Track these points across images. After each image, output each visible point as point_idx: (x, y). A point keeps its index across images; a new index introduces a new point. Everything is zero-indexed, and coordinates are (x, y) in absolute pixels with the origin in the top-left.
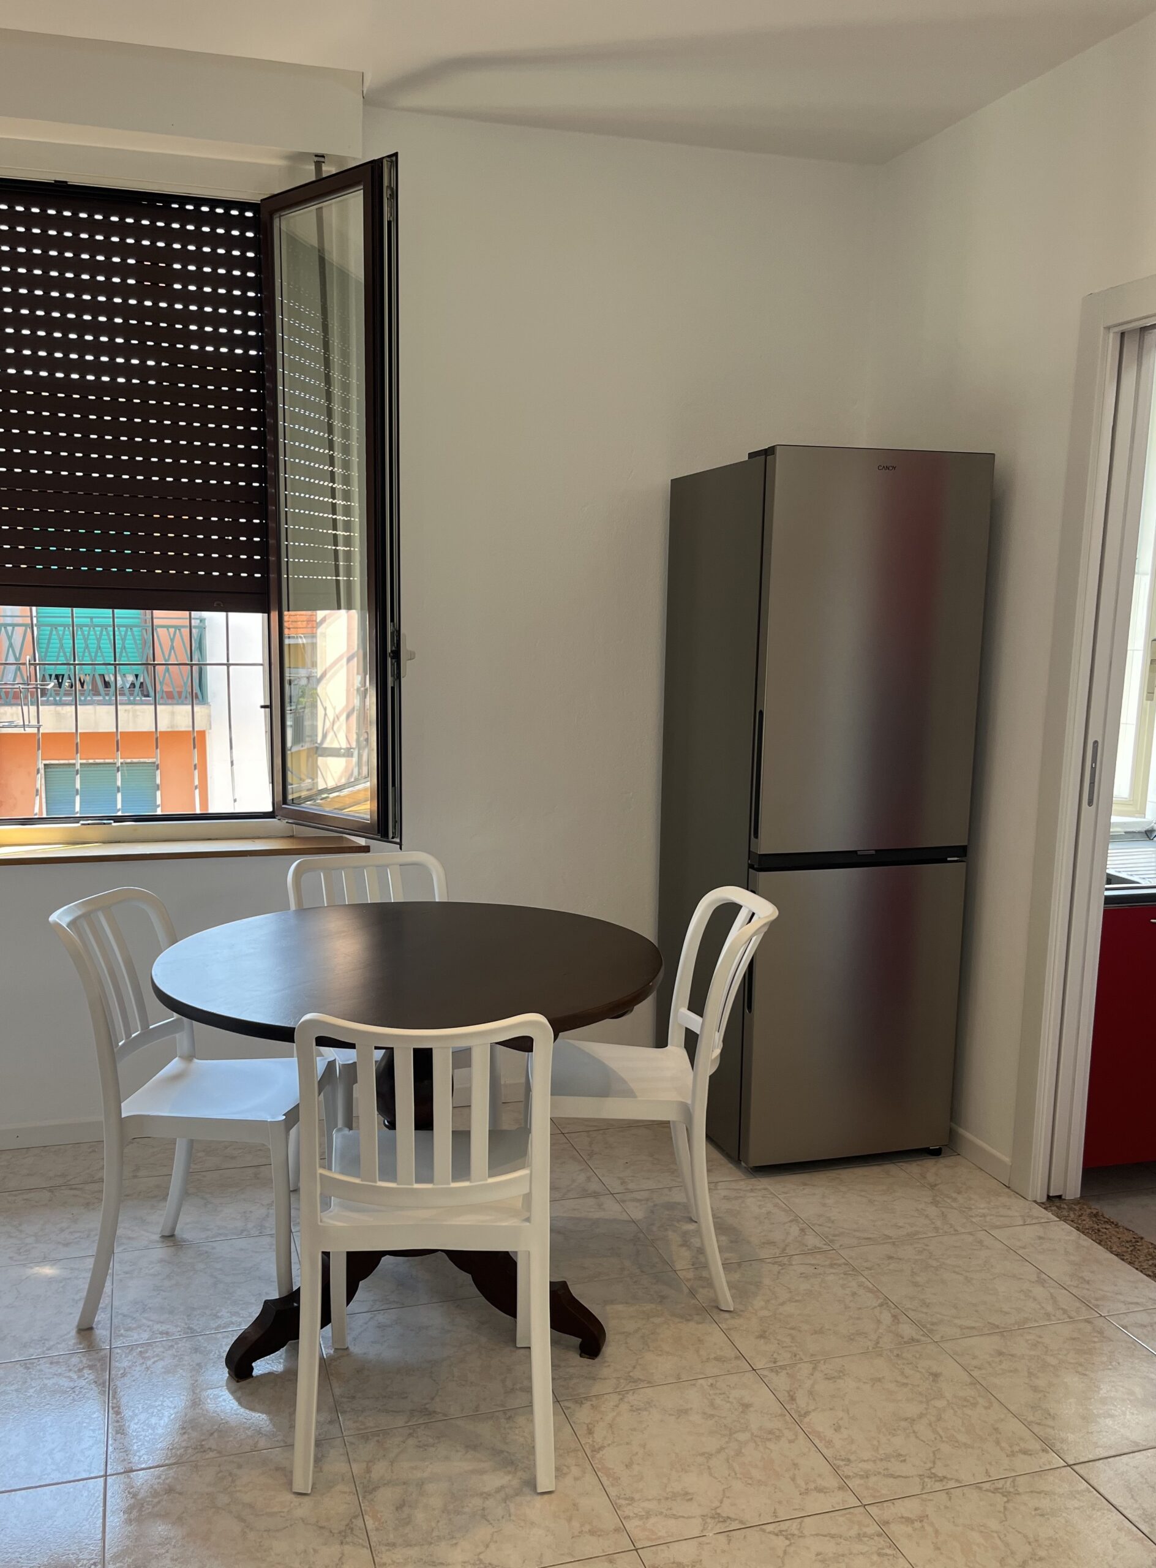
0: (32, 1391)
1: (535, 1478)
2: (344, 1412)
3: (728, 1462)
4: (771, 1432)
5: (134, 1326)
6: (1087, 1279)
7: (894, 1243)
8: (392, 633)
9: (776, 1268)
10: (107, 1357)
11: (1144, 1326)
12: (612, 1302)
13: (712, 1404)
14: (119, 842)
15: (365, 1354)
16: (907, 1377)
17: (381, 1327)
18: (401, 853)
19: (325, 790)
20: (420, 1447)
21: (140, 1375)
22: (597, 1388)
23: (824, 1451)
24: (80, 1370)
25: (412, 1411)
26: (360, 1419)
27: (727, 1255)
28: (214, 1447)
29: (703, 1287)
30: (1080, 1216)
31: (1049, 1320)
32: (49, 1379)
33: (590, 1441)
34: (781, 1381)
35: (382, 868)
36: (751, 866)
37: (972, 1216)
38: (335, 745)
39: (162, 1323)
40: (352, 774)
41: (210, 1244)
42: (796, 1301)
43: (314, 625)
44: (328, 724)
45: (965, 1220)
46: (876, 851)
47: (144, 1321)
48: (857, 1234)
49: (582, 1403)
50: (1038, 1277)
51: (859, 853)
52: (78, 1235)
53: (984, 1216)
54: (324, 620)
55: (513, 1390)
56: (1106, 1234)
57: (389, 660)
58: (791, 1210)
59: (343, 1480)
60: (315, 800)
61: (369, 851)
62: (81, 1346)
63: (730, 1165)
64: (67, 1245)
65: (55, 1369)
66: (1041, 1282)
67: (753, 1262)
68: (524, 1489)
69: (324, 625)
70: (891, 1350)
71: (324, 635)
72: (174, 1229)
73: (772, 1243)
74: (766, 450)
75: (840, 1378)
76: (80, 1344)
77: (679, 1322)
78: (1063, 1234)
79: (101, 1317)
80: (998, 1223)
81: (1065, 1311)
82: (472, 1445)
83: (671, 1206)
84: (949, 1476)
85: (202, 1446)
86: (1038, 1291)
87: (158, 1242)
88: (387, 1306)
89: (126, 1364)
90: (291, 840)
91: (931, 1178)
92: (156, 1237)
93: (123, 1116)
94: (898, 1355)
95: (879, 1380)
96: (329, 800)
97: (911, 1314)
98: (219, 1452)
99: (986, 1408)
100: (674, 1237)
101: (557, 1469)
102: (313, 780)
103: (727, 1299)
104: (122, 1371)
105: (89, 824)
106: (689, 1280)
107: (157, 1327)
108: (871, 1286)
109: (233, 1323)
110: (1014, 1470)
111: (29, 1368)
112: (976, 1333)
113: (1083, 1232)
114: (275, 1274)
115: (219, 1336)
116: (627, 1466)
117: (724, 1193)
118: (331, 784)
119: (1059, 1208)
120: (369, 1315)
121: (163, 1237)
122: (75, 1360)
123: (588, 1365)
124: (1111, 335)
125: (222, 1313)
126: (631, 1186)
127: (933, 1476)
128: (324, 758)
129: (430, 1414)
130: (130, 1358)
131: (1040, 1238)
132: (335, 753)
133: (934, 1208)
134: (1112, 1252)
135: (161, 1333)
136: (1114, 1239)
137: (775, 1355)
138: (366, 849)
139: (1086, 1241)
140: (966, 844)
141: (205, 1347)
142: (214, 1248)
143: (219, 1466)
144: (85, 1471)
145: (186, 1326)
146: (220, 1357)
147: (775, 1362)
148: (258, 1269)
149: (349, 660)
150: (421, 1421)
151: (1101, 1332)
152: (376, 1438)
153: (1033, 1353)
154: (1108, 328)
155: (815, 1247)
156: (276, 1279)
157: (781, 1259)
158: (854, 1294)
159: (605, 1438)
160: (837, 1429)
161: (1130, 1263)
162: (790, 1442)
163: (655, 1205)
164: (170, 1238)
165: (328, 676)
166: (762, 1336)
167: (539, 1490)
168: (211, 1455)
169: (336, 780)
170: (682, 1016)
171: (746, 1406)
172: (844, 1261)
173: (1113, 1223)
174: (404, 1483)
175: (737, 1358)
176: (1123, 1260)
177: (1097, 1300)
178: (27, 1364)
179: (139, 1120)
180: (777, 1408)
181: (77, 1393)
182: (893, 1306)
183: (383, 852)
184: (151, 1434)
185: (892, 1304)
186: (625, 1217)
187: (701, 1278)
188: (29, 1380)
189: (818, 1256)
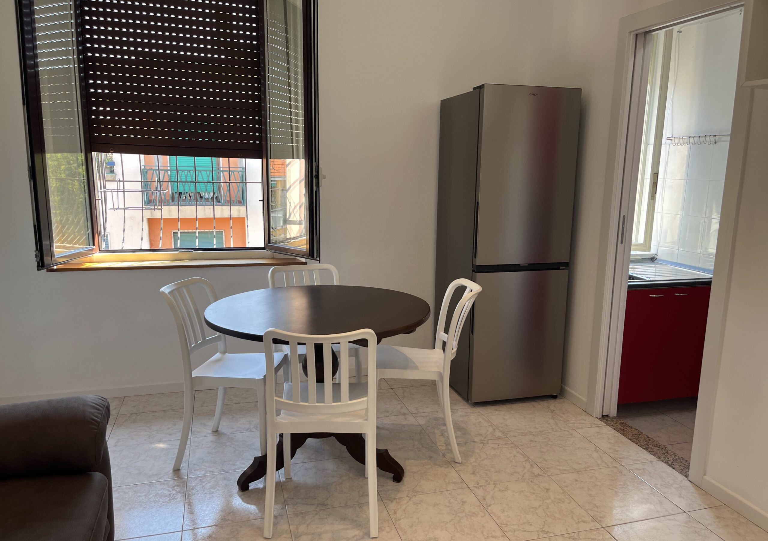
0: (152, 495)
1: (369, 532)
2: (288, 505)
3: (454, 525)
4: (474, 513)
5: (198, 468)
6: (617, 450)
7: (533, 435)
8: (315, 167)
9: (481, 445)
10: (185, 481)
11: (640, 470)
12: (408, 459)
13: (449, 502)
14: (196, 260)
15: (299, 480)
16: (535, 490)
17: (306, 469)
18: (320, 264)
19: (289, 239)
20: (320, 519)
21: (200, 489)
22: (399, 495)
23: (497, 521)
24: (174, 487)
25: (318, 505)
26: (295, 507)
27: (460, 440)
28: (230, 519)
29: (449, 453)
30: (616, 424)
31: (599, 467)
32: (160, 490)
33: (395, 517)
34: (480, 492)
35: (311, 271)
36: (473, 271)
37: (568, 424)
38: (295, 219)
39: (211, 467)
40: (302, 233)
41: (234, 434)
42: (489, 459)
43: (285, 166)
44: (291, 210)
45: (565, 425)
46: (529, 264)
47: (203, 467)
48: (518, 431)
49: (392, 501)
50: (595, 449)
51: (521, 265)
52: (175, 431)
53: (574, 423)
54: (289, 163)
55: (362, 496)
56: (626, 431)
57: (314, 179)
58: (489, 421)
59: (286, 532)
60: (284, 243)
61: (306, 264)
62: (174, 477)
63: (464, 402)
64: (170, 435)
65: (162, 486)
66: (596, 451)
67: (471, 443)
68: (365, 537)
69: (290, 166)
70: (529, 479)
71: (289, 170)
72: (218, 428)
73: (480, 435)
74: (480, 86)
75: (506, 491)
76: (174, 476)
77: (437, 468)
78: (608, 431)
79: (183, 465)
80: (580, 427)
81: (606, 463)
82: (343, 518)
83: (436, 419)
84: (550, 531)
85: (225, 518)
86: (595, 455)
87: (210, 433)
88: (309, 461)
89: (193, 484)
90: (272, 260)
91: (552, 407)
92: (210, 432)
93: (193, 376)
94: (532, 481)
95: (523, 491)
96: (290, 243)
97: (539, 464)
98: (233, 521)
99: (569, 503)
100: (437, 432)
101: (379, 528)
102: (285, 234)
103: (459, 458)
104: (192, 488)
105: (182, 252)
106: (443, 450)
107: (208, 469)
108: (522, 452)
109: (242, 468)
110: (579, 529)
111: (151, 486)
112: (566, 472)
113: (616, 430)
114: (260, 447)
115: (235, 473)
116: (410, 527)
117: (460, 413)
118: (293, 236)
119: (607, 420)
120: (301, 464)
121: (213, 431)
122: (171, 483)
123: (396, 485)
124: (632, 35)
125: (237, 463)
126: (420, 411)
127: (543, 531)
128: (290, 225)
129: (325, 506)
130: (195, 482)
131: (598, 433)
132: (294, 223)
133: (553, 420)
134: (628, 439)
135: (210, 472)
136: (630, 433)
137: (478, 482)
138: (305, 263)
139: (618, 434)
140: (568, 261)
141: (229, 478)
142: (235, 436)
143: (232, 527)
144: (173, 529)
145: (221, 469)
146: (235, 481)
147: (478, 484)
148: (254, 445)
149: (300, 182)
150: (322, 508)
151: (621, 472)
152: (301, 515)
153: (591, 480)
154: (630, 32)
155: (499, 436)
156: (260, 449)
157: (484, 441)
158: (515, 456)
159: (401, 515)
160: (503, 512)
161: (636, 443)
162: (482, 517)
163: (430, 419)
164: (216, 432)
165: (292, 188)
166: (474, 473)
167: (371, 537)
168: (229, 522)
169: (295, 234)
170: (441, 335)
171: (464, 503)
172: (511, 442)
173: (630, 426)
174: (313, 534)
175: (461, 482)
176: (633, 442)
177: (620, 458)
178: (150, 485)
179: (200, 379)
180: (478, 503)
181: (171, 496)
182: (531, 461)
183: (313, 264)
184: (203, 514)
185: (531, 460)
186: (417, 424)
187: (448, 449)
188: (151, 491)
189: (500, 440)
